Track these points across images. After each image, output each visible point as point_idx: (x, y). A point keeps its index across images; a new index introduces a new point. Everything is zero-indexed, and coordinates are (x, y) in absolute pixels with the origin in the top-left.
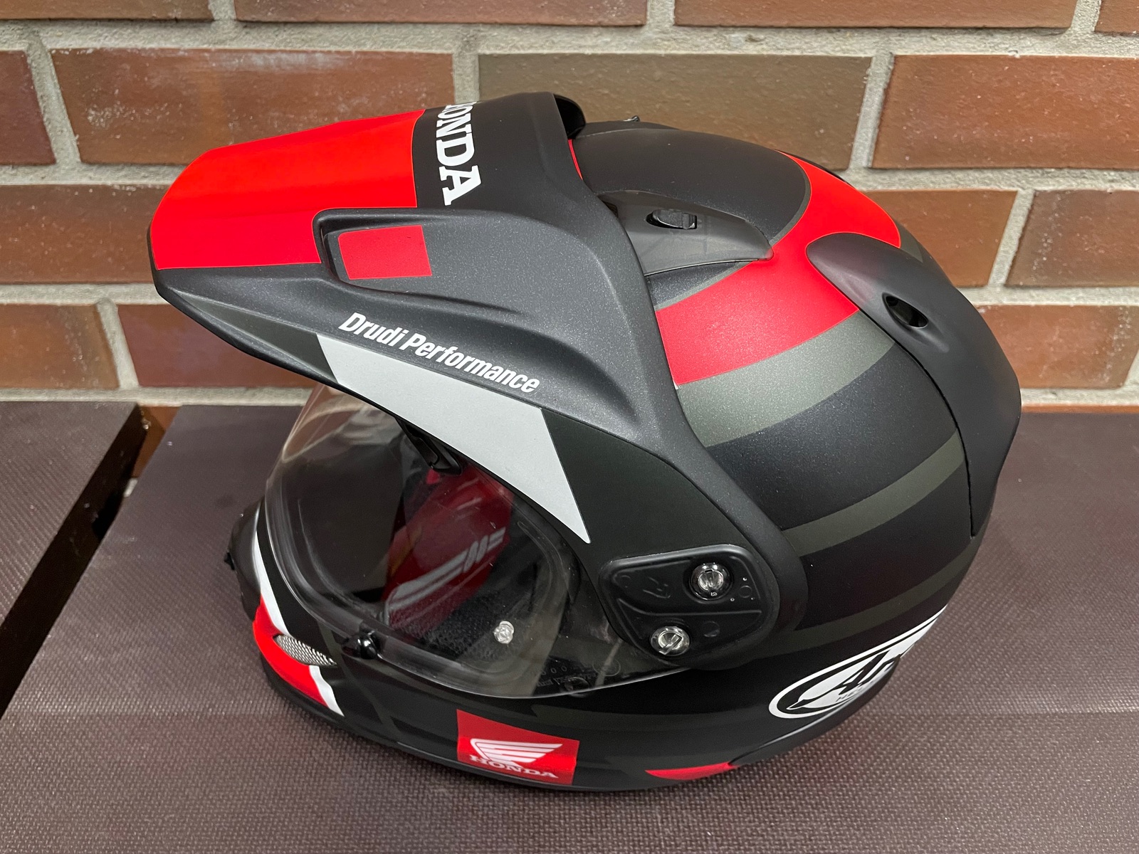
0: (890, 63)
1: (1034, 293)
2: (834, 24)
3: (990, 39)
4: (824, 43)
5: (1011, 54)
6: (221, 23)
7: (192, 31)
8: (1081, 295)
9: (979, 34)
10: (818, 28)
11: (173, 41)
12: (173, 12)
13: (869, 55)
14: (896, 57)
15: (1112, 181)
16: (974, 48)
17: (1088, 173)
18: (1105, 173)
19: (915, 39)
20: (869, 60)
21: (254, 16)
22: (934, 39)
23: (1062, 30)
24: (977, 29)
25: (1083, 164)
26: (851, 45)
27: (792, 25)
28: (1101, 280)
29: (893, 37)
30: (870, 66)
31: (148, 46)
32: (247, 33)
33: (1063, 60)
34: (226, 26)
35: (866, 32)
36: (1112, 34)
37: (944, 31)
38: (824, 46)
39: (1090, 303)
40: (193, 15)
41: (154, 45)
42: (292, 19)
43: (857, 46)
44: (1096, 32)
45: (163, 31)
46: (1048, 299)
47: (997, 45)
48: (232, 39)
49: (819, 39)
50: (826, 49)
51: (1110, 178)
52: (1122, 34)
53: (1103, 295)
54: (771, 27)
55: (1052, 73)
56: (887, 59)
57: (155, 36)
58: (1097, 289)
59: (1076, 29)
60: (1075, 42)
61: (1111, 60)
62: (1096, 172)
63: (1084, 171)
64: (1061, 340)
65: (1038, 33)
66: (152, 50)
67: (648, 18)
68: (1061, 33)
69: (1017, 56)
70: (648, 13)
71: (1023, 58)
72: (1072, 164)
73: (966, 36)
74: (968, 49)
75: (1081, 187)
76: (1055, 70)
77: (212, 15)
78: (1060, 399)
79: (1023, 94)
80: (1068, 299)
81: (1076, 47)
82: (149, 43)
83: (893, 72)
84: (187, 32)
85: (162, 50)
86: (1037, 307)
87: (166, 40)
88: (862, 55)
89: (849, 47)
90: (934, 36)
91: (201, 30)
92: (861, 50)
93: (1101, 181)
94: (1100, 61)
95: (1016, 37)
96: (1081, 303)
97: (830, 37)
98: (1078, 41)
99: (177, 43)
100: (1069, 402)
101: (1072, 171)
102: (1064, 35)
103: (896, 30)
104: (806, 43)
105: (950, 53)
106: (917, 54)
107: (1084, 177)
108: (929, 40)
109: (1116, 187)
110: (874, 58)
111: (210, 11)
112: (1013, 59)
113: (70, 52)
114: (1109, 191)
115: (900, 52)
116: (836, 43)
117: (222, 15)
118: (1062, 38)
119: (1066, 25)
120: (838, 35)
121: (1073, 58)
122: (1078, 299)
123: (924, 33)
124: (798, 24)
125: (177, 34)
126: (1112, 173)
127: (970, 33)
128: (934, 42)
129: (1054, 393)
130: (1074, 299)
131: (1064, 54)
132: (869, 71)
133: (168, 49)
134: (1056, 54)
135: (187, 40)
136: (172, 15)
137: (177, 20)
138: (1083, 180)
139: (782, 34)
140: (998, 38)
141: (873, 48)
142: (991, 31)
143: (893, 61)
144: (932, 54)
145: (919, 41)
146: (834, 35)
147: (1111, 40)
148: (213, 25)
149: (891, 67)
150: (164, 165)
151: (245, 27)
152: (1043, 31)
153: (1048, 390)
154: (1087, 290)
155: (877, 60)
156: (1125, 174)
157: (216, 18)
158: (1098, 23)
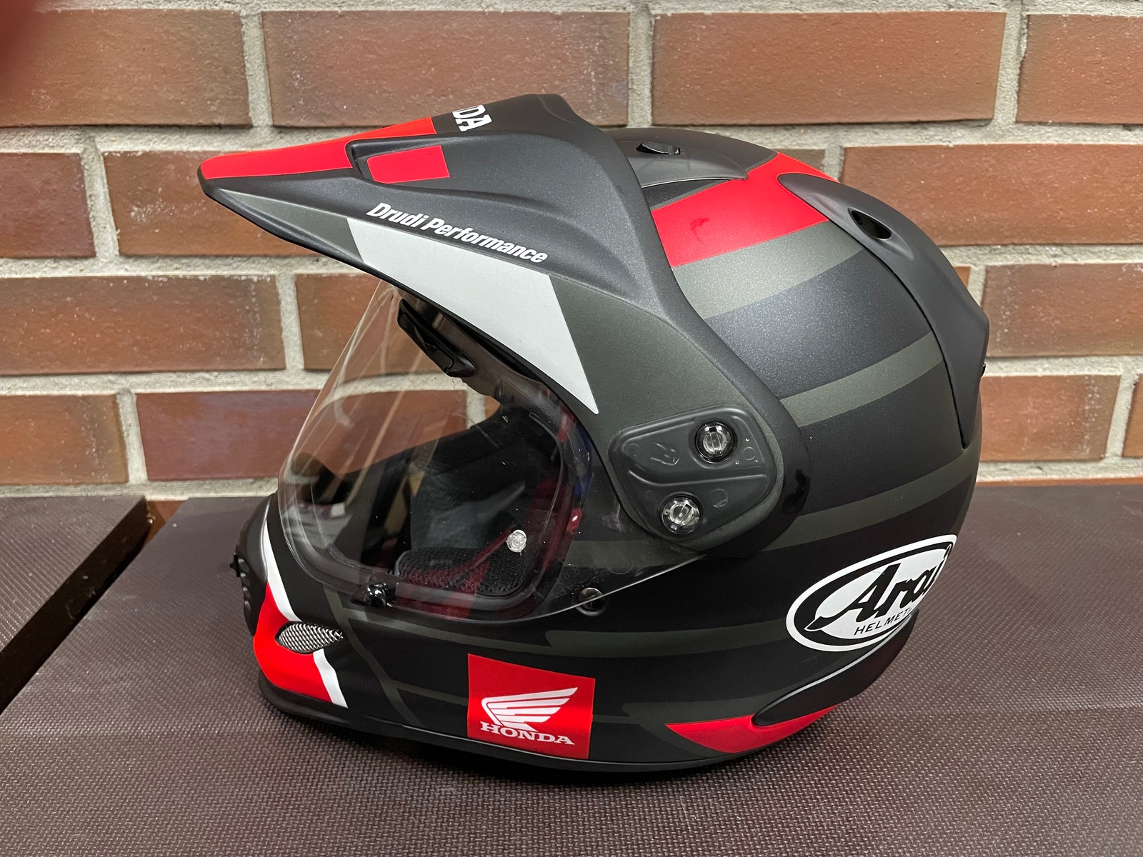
0: (841, 155)
1: (1002, 365)
2: (789, 122)
3: (925, 132)
4: (782, 139)
5: (945, 144)
6: (259, 129)
7: (233, 136)
8: (1047, 366)
9: (915, 128)
10: (776, 126)
11: (215, 144)
12: (217, 118)
13: (822, 147)
14: (846, 150)
15: (1055, 256)
16: (912, 140)
17: (1031, 250)
18: (1047, 248)
19: (860, 134)
20: (821, 153)
21: (288, 122)
22: (877, 133)
23: (987, 121)
24: (913, 123)
25: (1025, 240)
26: (805, 140)
27: (753, 123)
28: (1063, 350)
29: (841, 133)
30: (823, 158)
31: (192, 149)
32: (281, 138)
33: (991, 147)
34: (263, 132)
35: (817, 128)
36: (1030, 123)
37: (886, 126)
38: (782, 141)
39: (1055, 373)
40: (235, 121)
41: (198, 149)
42: (322, 124)
43: (811, 141)
44: (1017, 122)
45: (207, 137)
46: (1016, 371)
47: (932, 136)
48: (268, 143)
49: (778, 136)
50: (784, 143)
51: (1052, 253)
52: (1040, 123)
53: (1068, 366)
54: (735, 125)
55: (984, 159)
56: (838, 151)
57: (199, 141)
58: (1061, 359)
59: (1000, 121)
60: (1000, 132)
61: (1035, 146)
62: (1039, 248)
63: (1028, 247)
64: (1036, 412)
65: (967, 125)
66: (196, 152)
67: (630, 120)
68: (986, 125)
69: (951, 145)
70: (630, 117)
71: (956, 146)
72: (1016, 241)
73: (904, 130)
74: (907, 141)
75: (1027, 262)
76: (986, 156)
77: (251, 121)
78: (1046, 474)
79: (961, 179)
80: (1035, 370)
81: (1002, 136)
82: (194, 146)
83: (844, 162)
84: (229, 136)
85: (205, 152)
86: (1007, 378)
87: (210, 144)
88: (816, 148)
89: (803, 142)
90: (876, 130)
91: (240, 136)
92: (815, 144)
93: (1045, 256)
94: (1025, 147)
95: (947, 130)
96: (1048, 373)
97: (787, 134)
98: (1003, 131)
99: (219, 146)
100: (1055, 477)
101: (1017, 248)
102: (990, 126)
103: (842, 127)
104: (767, 139)
105: (892, 145)
106: (863, 146)
107: (1029, 253)
108: (872, 134)
109: (1059, 261)
110: (827, 151)
111: (250, 118)
112: (947, 148)
113: (122, 155)
114: (1054, 264)
115: (848, 145)
116: (792, 138)
117: (261, 123)
118: (988, 129)
119: (990, 116)
120: (794, 132)
121: (1000, 146)
122: (1045, 369)
123: (867, 128)
124: (758, 122)
125: (219, 138)
126: (1054, 249)
127: (907, 128)
128: (876, 136)
129: (1039, 468)
130: (1041, 370)
131: (992, 143)
132: (824, 162)
133: (211, 152)
134: (985, 143)
135: (228, 143)
136: (216, 121)
137: (220, 127)
138: (1028, 256)
139: (745, 132)
140: (932, 131)
141: (825, 142)
142: (925, 125)
143: (843, 152)
144: (876, 145)
145: (864, 136)
146: (791, 132)
147: (1031, 129)
148: (252, 131)
149: (842, 158)
150: (196, 256)
151: (280, 132)
152: (971, 123)
153: (1033, 464)
154: (1052, 360)
155: (829, 152)
156: (1065, 248)
157: (255, 125)
158: (1018, 114)
